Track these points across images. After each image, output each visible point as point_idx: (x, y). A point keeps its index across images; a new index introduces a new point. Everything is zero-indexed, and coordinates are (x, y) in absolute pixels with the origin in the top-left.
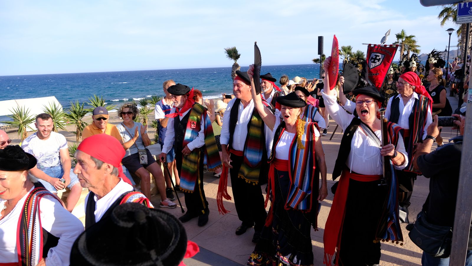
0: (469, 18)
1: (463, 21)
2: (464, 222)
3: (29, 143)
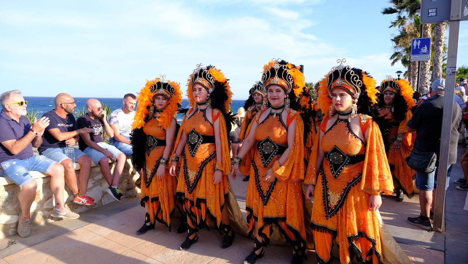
0: (420, 57)
1: (415, 59)
2: (446, 145)
3: (117, 115)
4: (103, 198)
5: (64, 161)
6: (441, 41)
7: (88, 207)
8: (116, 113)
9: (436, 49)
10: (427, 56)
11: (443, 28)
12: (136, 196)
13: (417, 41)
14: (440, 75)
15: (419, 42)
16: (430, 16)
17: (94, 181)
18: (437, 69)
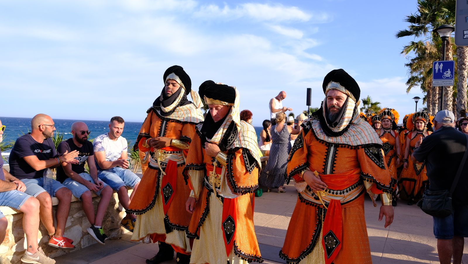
0: (443, 82)
1: (436, 84)
4: (82, 240)
5: (41, 194)
6: (465, 65)
7: (64, 250)
8: (102, 138)
9: (460, 73)
10: (450, 81)
11: (466, 50)
12: (121, 238)
13: (439, 64)
14: (465, 102)
15: (442, 65)
16: (466, 38)
17: (73, 219)
18: (461, 96)
